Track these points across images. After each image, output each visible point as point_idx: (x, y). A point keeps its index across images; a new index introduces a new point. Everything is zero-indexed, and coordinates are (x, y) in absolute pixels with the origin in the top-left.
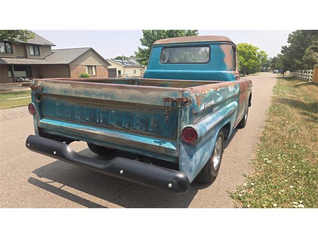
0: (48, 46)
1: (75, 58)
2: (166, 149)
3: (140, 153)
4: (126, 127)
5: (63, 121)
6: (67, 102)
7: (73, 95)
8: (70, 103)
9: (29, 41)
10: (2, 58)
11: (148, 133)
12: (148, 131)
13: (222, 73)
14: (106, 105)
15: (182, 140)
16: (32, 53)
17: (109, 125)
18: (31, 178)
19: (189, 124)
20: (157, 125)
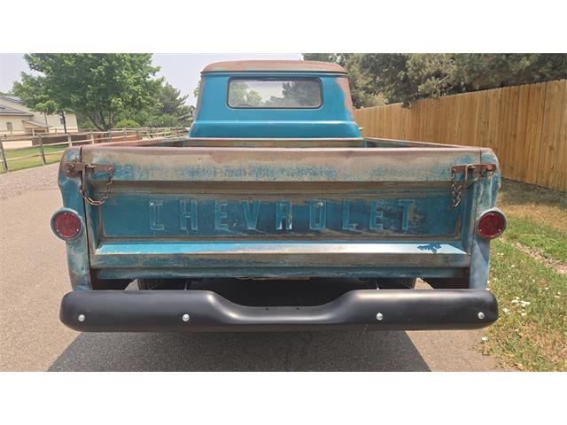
2: (446, 257)
3: (381, 274)
4: (354, 229)
5: (176, 240)
6: (190, 196)
7: (219, 178)
8: (198, 198)
11: (401, 235)
12: (402, 231)
14: (302, 192)
15: (478, 236)
17: (312, 231)
19: (491, 207)
20: (421, 217)
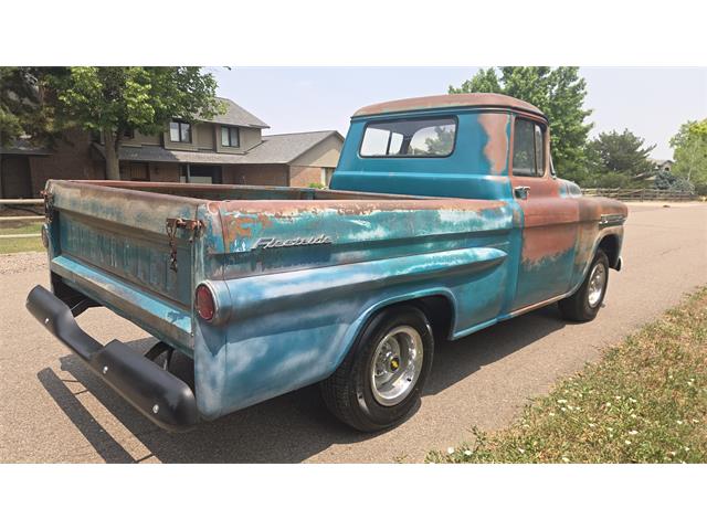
0: (256, 130)
1: (303, 150)
2: (178, 331)
9: (215, 120)
10: (173, 152)
11: (166, 294)
12: (167, 291)
13: (483, 180)
15: (196, 311)
16: (226, 143)
18: (49, 368)
19: (203, 279)
20: (176, 278)
